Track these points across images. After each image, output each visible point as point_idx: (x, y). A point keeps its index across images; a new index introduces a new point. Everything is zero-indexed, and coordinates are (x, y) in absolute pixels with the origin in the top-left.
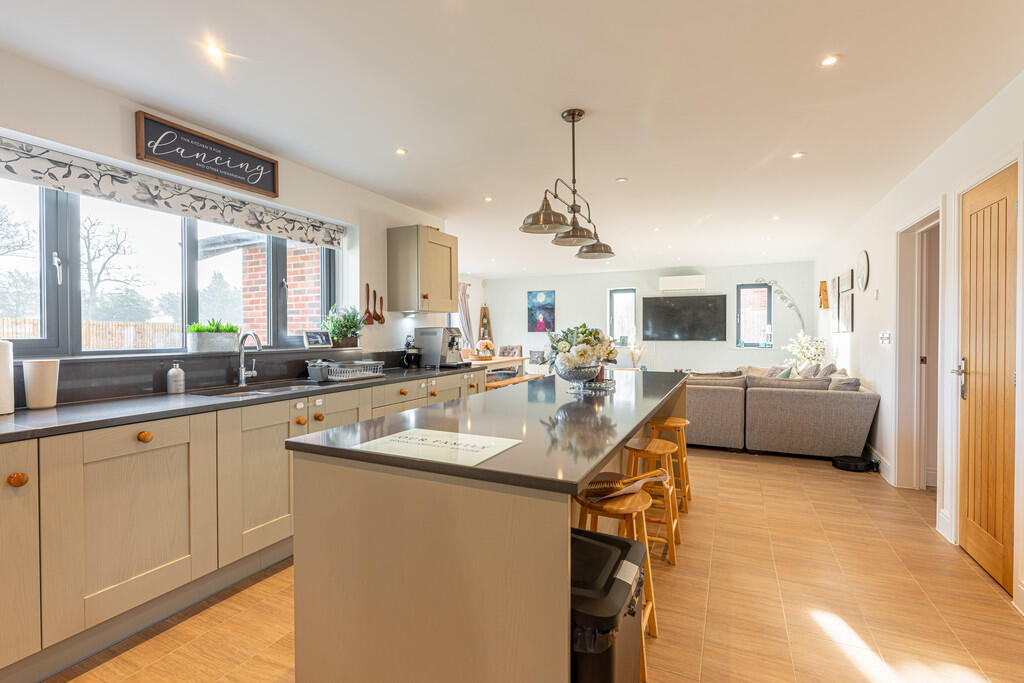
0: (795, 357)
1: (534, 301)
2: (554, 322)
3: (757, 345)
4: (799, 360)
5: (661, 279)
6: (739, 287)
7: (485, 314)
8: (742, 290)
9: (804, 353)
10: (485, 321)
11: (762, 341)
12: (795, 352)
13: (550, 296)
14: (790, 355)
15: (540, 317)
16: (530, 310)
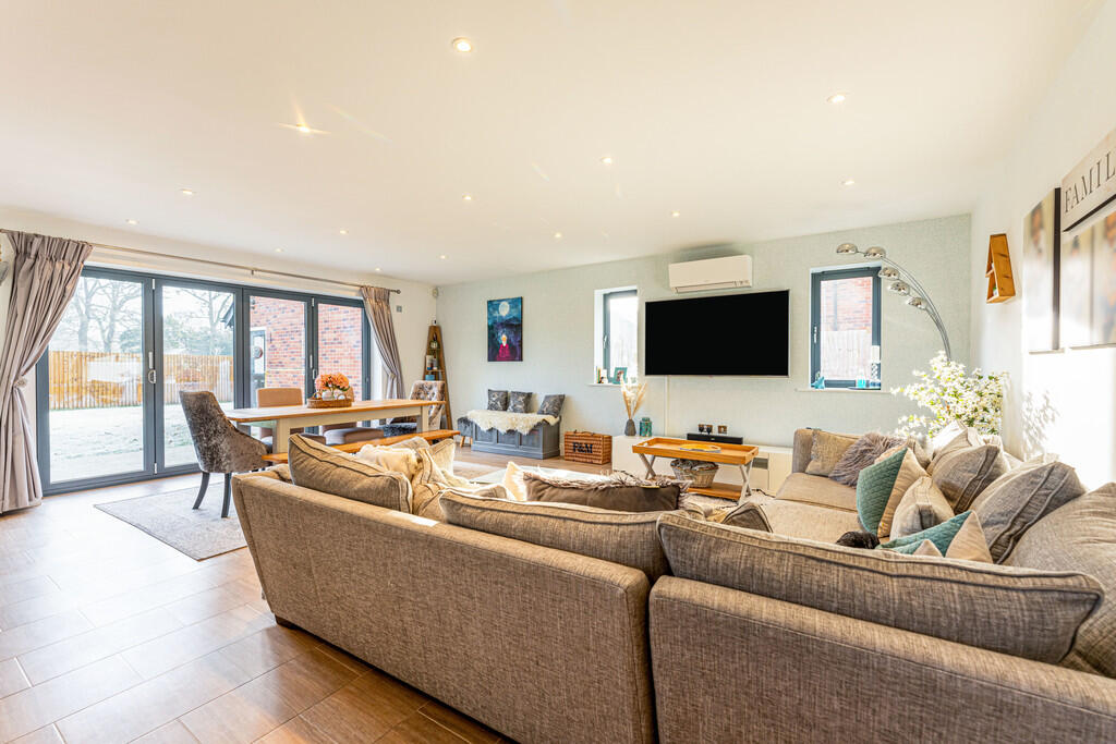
0: (926, 411)
1: (496, 314)
2: (521, 346)
3: (851, 384)
4: (934, 418)
5: (672, 267)
6: (817, 278)
7: (435, 335)
8: (824, 284)
9: (946, 405)
10: (434, 346)
11: (862, 375)
12: (924, 400)
13: (516, 306)
14: (913, 408)
15: (503, 339)
16: (490, 328)
